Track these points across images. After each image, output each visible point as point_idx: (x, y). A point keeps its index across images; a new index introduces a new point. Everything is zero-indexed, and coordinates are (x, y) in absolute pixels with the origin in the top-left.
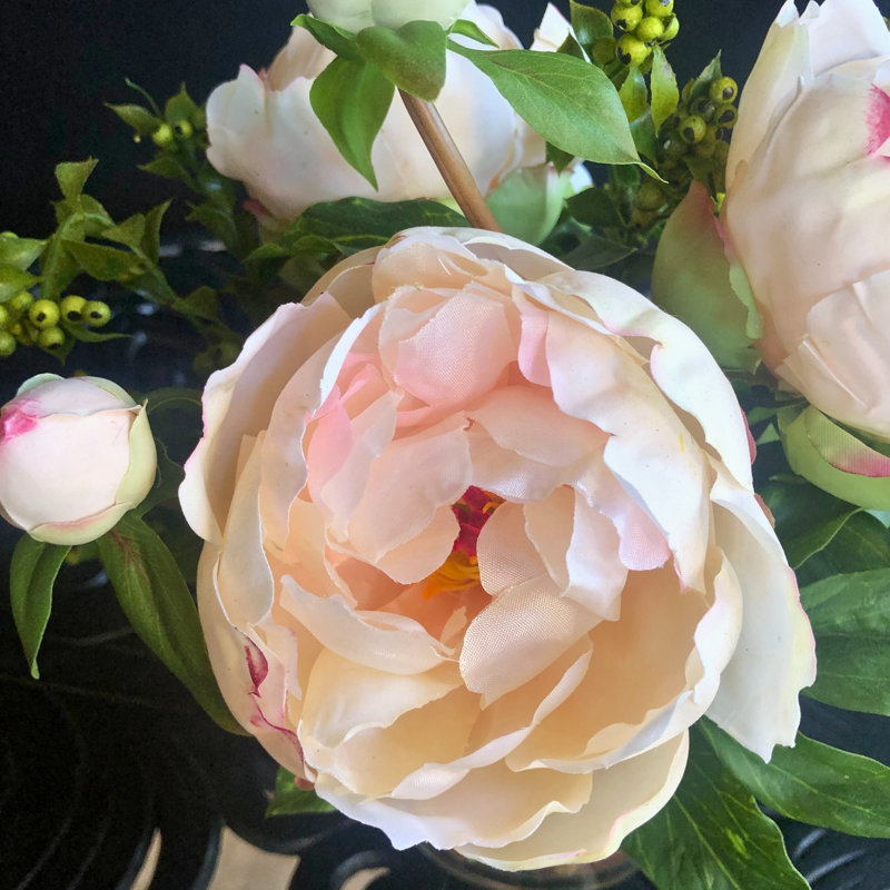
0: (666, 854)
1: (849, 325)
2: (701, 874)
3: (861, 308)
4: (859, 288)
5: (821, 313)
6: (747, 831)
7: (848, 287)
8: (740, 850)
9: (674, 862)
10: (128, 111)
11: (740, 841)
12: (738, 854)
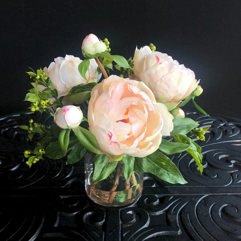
0: (154, 170)
1: (163, 83)
2: (160, 171)
3: (163, 81)
4: (162, 78)
5: (158, 83)
6: (164, 161)
7: (161, 79)
8: (164, 164)
9: (155, 171)
10: (29, 73)
11: (164, 163)
12: (164, 165)
